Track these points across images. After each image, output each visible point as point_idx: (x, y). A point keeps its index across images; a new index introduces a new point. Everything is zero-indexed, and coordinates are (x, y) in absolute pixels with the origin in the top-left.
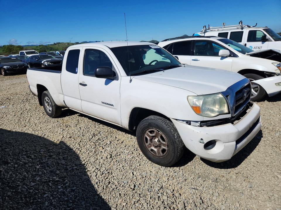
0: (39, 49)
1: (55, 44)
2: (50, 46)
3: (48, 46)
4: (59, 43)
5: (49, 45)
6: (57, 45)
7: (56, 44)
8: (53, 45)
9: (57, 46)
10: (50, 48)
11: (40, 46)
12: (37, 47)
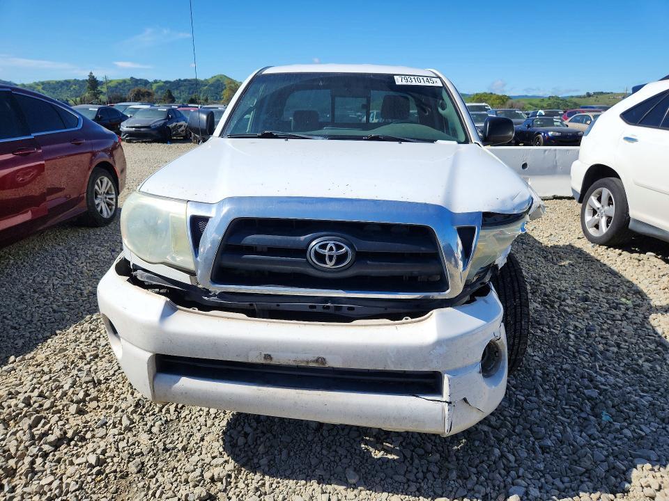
0: (545, 105)
1: (589, 95)
2: (575, 100)
3: (568, 100)
4: (602, 93)
5: (572, 97)
6: (595, 98)
7: (592, 96)
8: (584, 97)
9: (591, 100)
10: (572, 104)
11: (549, 98)
12: (543, 100)
